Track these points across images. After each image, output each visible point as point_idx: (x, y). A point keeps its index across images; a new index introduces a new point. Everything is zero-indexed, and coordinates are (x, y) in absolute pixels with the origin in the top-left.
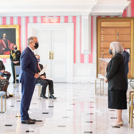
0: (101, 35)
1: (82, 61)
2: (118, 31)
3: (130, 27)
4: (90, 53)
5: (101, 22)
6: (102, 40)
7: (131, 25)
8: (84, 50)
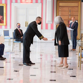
0: (59, 11)
1: (47, 28)
2: (70, 9)
3: (78, 7)
4: (52, 23)
5: (59, 2)
6: (60, 15)
7: (78, 5)
8: (48, 21)
